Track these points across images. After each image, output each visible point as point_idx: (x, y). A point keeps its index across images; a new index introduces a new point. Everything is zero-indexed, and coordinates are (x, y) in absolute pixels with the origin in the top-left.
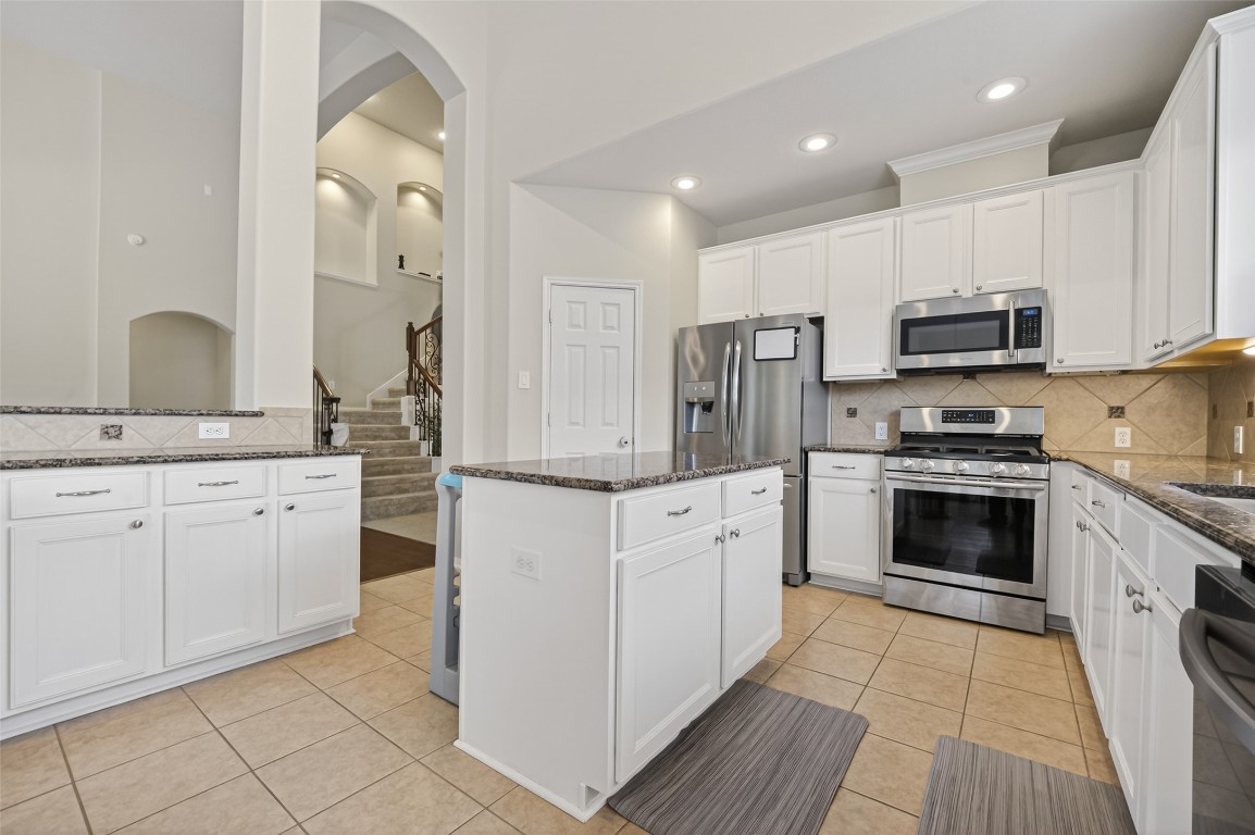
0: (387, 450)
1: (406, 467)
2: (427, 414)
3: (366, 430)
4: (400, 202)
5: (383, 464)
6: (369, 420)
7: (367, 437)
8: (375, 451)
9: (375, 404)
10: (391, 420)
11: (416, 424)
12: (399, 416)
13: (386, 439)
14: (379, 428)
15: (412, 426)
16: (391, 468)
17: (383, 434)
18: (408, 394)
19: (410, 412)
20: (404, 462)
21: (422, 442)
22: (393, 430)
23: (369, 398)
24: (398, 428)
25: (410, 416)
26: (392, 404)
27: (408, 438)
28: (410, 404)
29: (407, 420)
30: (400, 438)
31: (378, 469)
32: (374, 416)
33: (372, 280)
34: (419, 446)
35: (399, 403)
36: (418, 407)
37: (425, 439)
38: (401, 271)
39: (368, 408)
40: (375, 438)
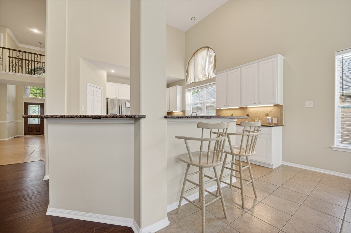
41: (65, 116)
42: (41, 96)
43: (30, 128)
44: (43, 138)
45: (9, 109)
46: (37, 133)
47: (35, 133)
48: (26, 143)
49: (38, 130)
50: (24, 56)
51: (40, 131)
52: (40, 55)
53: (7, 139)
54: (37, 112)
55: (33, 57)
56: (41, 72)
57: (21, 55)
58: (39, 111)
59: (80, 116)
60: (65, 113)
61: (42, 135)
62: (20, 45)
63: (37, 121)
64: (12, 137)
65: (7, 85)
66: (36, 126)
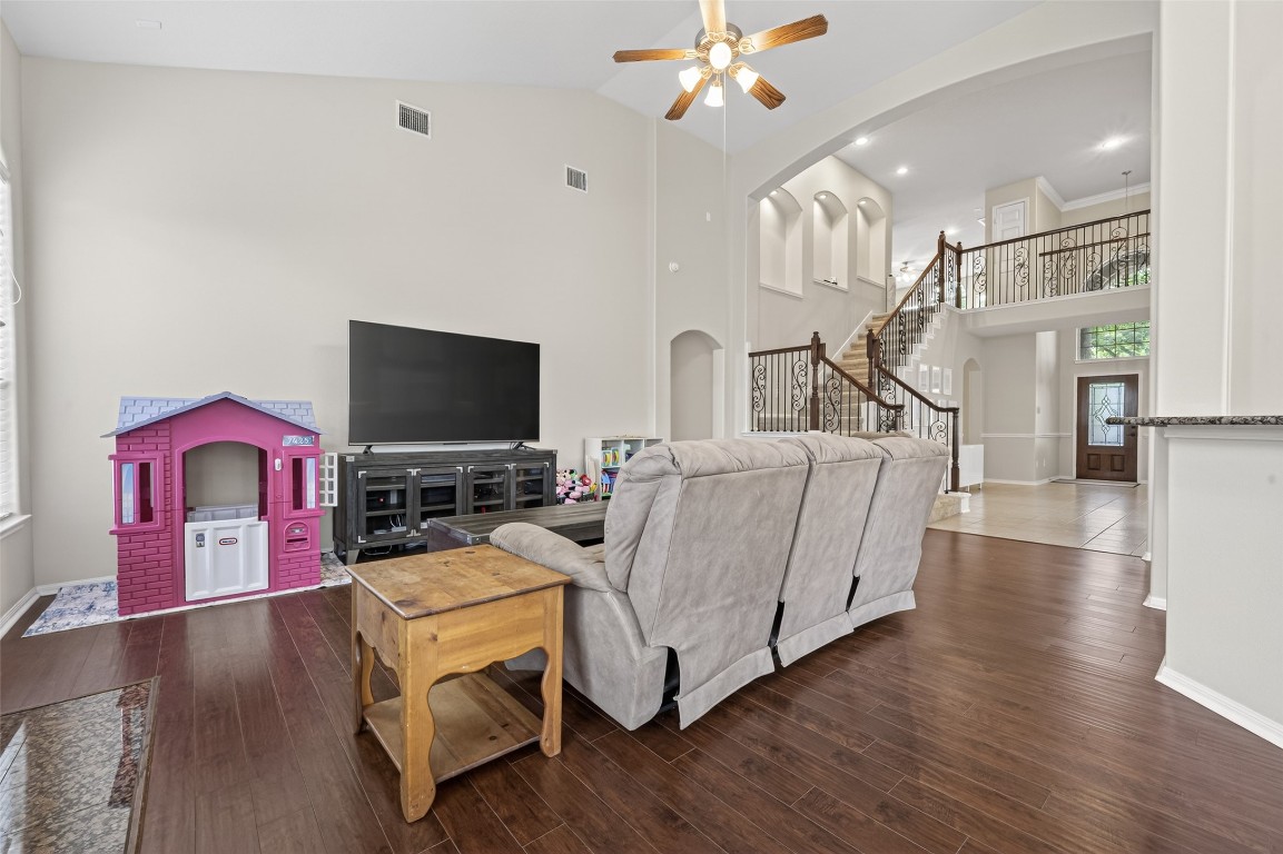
41: (1223, 421)
42: (1127, 351)
43: (1092, 457)
44: (1134, 495)
45: (1041, 399)
46: (1115, 474)
47: (1109, 474)
48: (1081, 499)
49: (1118, 466)
50: (1080, 237)
51: (1122, 470)
52: (1128, 216)
53: (1035, 484)
54: (1115, 407)
55: (1105, 232)
56: (1131, 267)
57: (1070, 240)
58: (1122, 401)
59: (1273, 420)
60: (1224, 411)
61: (1132, 484)
62: (1066, 207)
63: (1113, 437)
64: (1046, 481)
65: (1038, 334)
66: (1111, 453)
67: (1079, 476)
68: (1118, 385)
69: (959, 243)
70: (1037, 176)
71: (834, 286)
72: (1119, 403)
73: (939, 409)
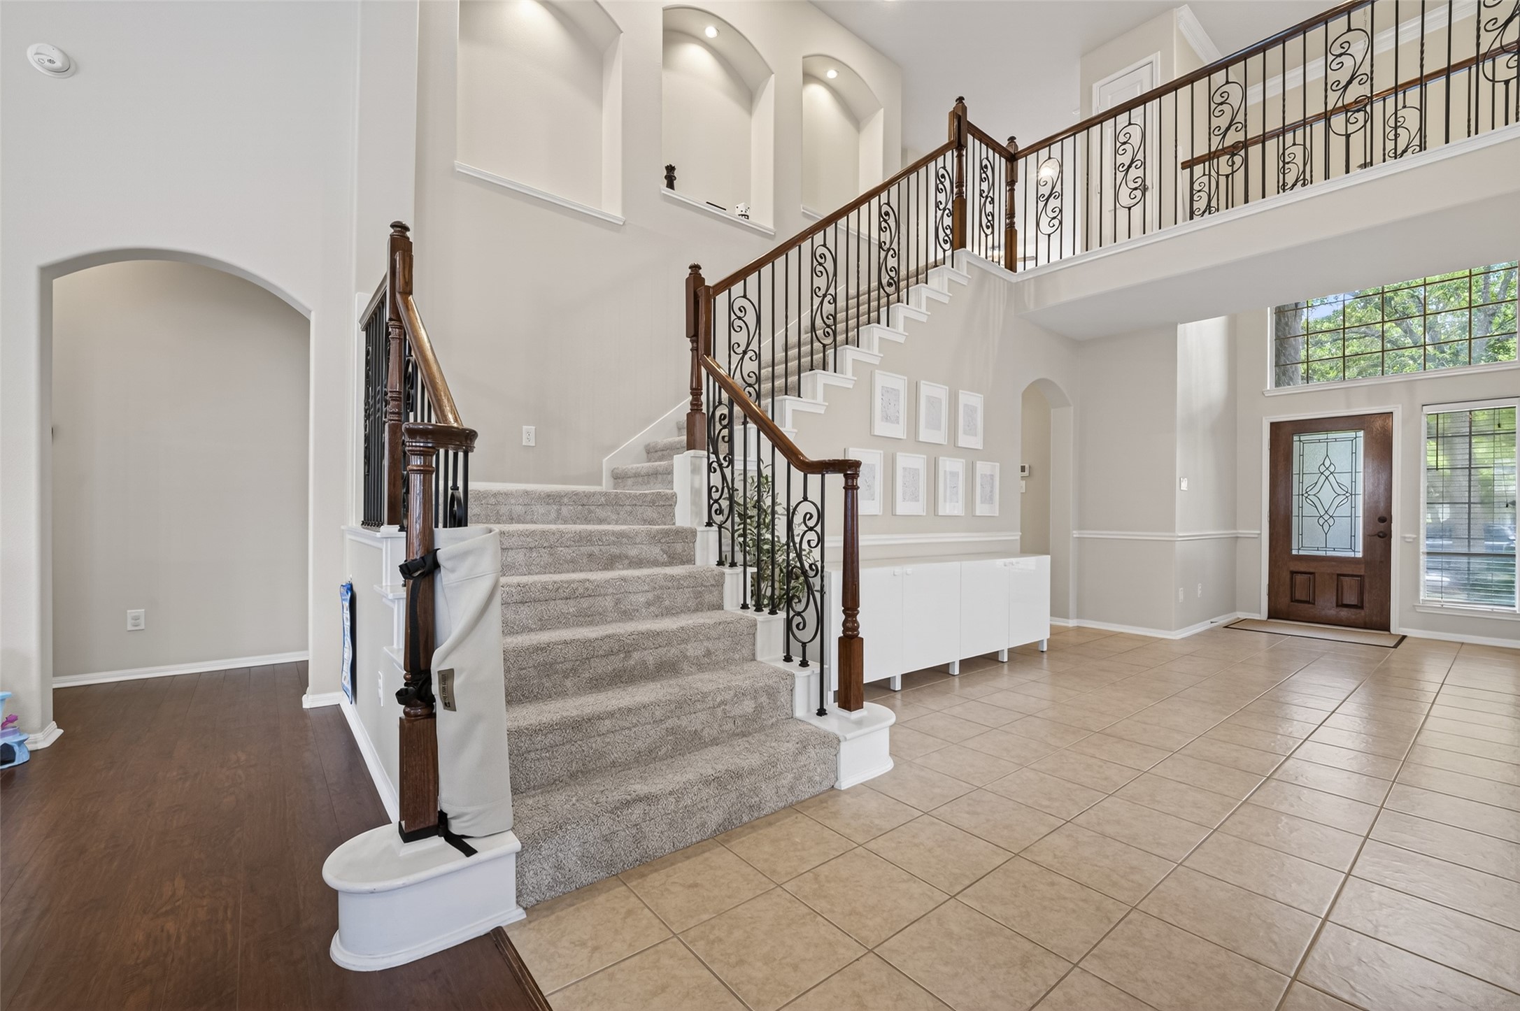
0: (642, 599)
1: (692, 650)
2: (739, 498)
3: (587, 538)
4: (666, 62)
5: (625, 647)
6: (600, 513)
7: (594, 561)
8: (608, 602)
9: (619, 477)
10: (650, 513)
11: (709, 524)
12: (668, 502)
13: (639, 563)
14: (621, 535)
15: (701, 528)
16: (651, 658)
17: (633, 552)
18: (691, 445)
19: (695, 492)
20: (683, 636)
21: (726, 570)
22: (654, 538)
23: (607, 463)
24: (666, 533)
25: (695, 503)
26: (654, 475)
27: (691, 561)
28: (695, 470)
29: (687, 514)
30: (673, 559)
31: (616, 662)
32: (613, 502)
33: (613, 209)
34: (719, 583)
35: (669, 472)
36: (716, 479)
37: (733, 564)
38: (668, 192)
39: (606, 485)
40: (611, 562)
46: (1344, 613)
47: (1331, 612)
49: (1350, 599)
53: (1175, 636)
54: (1346, 480)
58: (1360, 469)
61: (1379, 635)
63: (1342, 538)
64: (1205, 626)
65: (1180, 327)
66: (1338, 570)
67: (1274, 614)
68: (1352, 434)
69: (1012, 139)
70: (1178, 5)
71: (743, 221)
72: (1353, 472)
73: (810, 467)
